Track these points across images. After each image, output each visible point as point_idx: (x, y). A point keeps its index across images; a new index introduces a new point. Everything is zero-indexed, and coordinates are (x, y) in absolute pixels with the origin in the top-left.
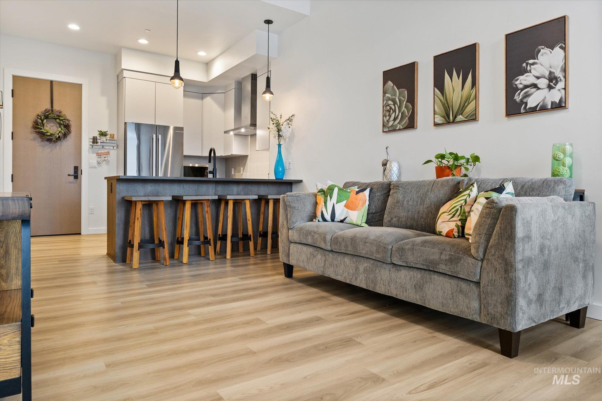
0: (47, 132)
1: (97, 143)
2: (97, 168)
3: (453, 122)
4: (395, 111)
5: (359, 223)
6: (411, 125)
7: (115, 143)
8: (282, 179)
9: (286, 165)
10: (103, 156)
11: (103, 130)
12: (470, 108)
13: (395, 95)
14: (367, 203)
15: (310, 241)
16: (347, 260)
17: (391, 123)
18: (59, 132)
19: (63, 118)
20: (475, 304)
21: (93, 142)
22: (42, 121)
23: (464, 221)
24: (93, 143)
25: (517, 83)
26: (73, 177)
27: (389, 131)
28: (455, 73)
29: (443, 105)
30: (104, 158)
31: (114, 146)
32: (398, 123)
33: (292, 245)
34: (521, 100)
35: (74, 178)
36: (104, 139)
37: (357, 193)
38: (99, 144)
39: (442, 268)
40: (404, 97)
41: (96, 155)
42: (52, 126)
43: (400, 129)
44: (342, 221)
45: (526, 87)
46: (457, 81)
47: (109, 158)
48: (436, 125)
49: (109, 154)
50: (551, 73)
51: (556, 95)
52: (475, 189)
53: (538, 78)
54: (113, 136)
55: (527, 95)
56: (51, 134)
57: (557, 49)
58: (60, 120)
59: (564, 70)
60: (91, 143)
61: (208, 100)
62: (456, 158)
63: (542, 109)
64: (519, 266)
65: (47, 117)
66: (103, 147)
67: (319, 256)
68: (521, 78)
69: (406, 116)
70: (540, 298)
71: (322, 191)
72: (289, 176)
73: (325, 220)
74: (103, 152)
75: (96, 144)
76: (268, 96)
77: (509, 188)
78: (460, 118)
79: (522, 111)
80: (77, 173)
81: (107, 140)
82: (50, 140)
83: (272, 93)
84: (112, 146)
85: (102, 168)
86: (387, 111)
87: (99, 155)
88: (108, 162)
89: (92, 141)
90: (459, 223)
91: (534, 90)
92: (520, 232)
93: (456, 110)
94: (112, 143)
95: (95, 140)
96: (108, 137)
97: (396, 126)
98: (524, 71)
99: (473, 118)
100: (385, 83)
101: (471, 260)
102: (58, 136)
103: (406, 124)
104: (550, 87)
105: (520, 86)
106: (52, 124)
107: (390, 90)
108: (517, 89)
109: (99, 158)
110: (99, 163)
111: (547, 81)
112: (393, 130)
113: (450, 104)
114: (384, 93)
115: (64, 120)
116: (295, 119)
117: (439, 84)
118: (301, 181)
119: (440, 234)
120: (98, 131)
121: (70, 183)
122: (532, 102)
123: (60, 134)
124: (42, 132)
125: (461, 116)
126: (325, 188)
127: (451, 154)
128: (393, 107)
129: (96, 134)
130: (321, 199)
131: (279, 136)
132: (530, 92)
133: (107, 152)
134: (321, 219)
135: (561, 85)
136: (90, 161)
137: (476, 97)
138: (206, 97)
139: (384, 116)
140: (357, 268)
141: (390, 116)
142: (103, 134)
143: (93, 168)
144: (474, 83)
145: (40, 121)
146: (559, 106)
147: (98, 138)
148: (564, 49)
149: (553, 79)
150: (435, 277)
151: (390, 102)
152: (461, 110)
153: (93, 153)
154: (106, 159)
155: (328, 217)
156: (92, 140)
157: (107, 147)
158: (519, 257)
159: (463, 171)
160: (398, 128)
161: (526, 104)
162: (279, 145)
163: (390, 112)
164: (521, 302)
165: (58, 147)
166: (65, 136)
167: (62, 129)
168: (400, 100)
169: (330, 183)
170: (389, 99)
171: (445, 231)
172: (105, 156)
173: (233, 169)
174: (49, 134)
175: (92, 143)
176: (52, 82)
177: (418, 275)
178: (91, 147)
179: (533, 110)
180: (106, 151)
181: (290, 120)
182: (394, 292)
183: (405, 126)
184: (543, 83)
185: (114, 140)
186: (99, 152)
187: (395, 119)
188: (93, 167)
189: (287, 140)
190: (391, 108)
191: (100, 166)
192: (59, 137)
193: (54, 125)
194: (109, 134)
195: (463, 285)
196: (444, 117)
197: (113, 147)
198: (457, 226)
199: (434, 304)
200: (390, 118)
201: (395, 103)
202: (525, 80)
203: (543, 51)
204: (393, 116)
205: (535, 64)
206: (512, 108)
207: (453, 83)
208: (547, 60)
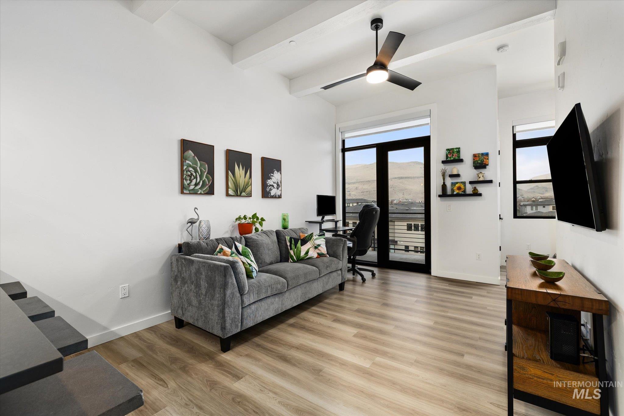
3: (240, 196)
4: (196, 177)
6: (211, 192)
12: (248, 190)
13: (197, 165)
17: (192, 187)
25: (268, 182)
27: (190, 193)
28: (241, 166)
29: (234, 183)
32: (199, 188)
34: (269, 191)
40: (205, 169)
43: (201, 194)
45: (270, 185)
46: (242, 172)
48: (229, 195)
50: (278, 182)
51: (278, 193)
53: (274, 183)
55: (271, 190)
57: (279, 172)
59: (281, 182)
63: (274, 197)
68: (269, 180)
69: (207, 185)
78: (243, 194)
79: (269, 197)
86: (188, 176)
91: (273, 188)
93: (241, 189)
97: (198, 190)
98: (270, 178)
99: (249, 195)
103: (207, 191)
104: (278, 189)
105: (269, 185)
107: (191, 158)
108: (267, 186)
111: (276, 185)
112: (193, 192)
113: (238, 184)
114: (184, 158)
117: (231, 169)
122: (272, 194)
125: (244, 193)
128: (194, 174)
132: (272, 189)
135: (280, 189)
137: (251, 184)
141: (191, 181)
144: (250, 176)
146: (280, 197)
148: (281, 174)
149: (278, 185)
151: (191, 169)
152: (244, 190)
160: (199, 193)
161: (270, 193)
163: (191, 177)
168: (201, 170)
179: (273, 197)
183: (205, 192)
184: (275, 185)
187: (196, 185)
190: (192, 174)
196: (234, 191)
200: (191, 183)
201: (196, 171)
202: (270, 182)
203: (276, 172)
204: (194, 181)
205: (273, 176)
206: (266, 194)
207: (239, 171)
208: (276, 177)
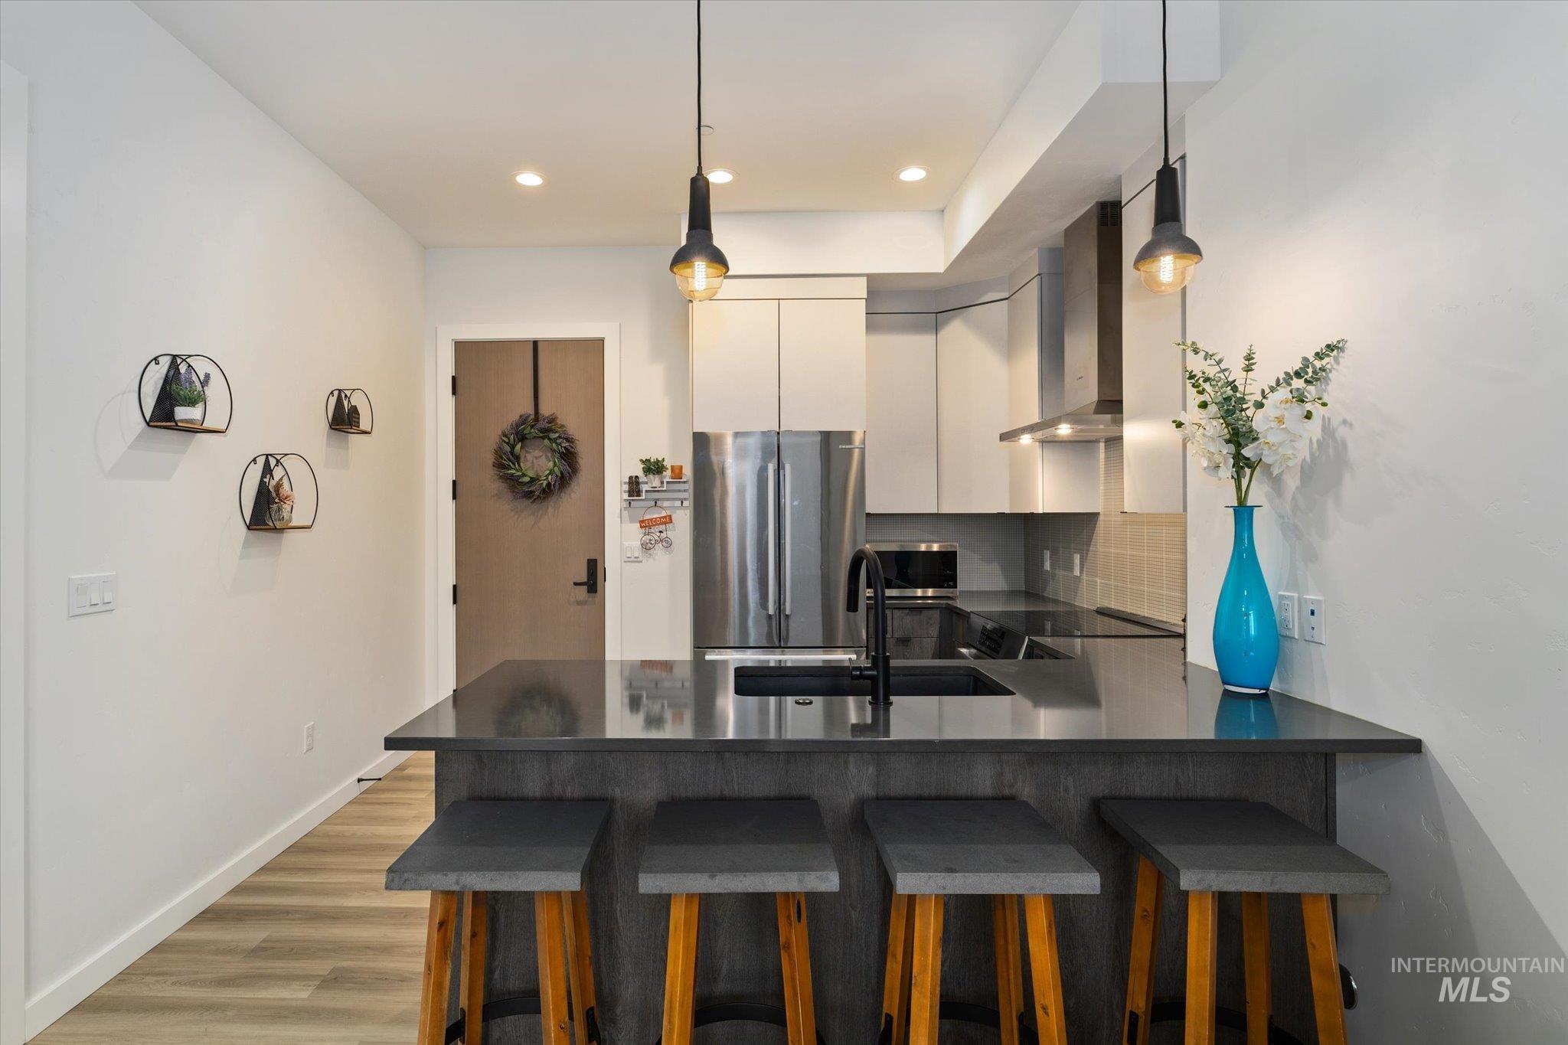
0: (524, 475)
1: (639, 494)
2: (641, 562)
7: (685, 491)
10: (657, 529)
11: (653, 457)
18: (548, 472)
19: (557, 435)
21: (631, 493)
22: (513, 447)
24: (629, 496)
26: (585, 588)
30: (658, 534)
31: (685, 499)
35: (588, 592)
36: (655, 481)
38: (644, 498)
41: (639, 525)
42: (536, 458)
47: (670, 534)
49: (671, 522)
54: (677, 471)
56: (531, 478)
58: (549, 439)
60: (626, 496)
61: (956, 330)
65: (522, 438)
66: (656, 502)
74: (656, 519)
75: (635, 498)
80: (593, 579)
81: (662, 483)
82: (529, 495)
84: (680, 499)
85: (654, 560)
87: (645, 527)
88: (668, 544)
89: (627, 489)
94: (679, 491)
95: (634, 487)
96: (668, 473)
102: (545, 483)
106: (537, 453)
109: (645, 535)
110: (646, 547)
115: (559, 441)
120: (641, 460)
121: (579, 603)
123: (550, 477)
124: (512, 475)
129: (638, 470)
133: (665, 517)
136: (626, 544)
138: (946, 322)
142: (654, 468)
143: (632, 562)
145: (507, 448)
147: (642, 478)
153: (632, 521)
154: (663, 535)
156: (626, 487)
157: (666, 504)
165: (550, 510)
166: (564, 481)
167: (555, 465)
172: (662, 528)
173: (1047, 554)
174: (527, 479)
175: (627, 494)
176: (535, 343)
178: (625, 504)
180: (664, 514)
185: (685, 482)
186: (647, 517)
188: (633, 559)
191: (650, 555)
192: (549, 484)
193: (541, 454)
194: (669, 467)
197: (682, 502)
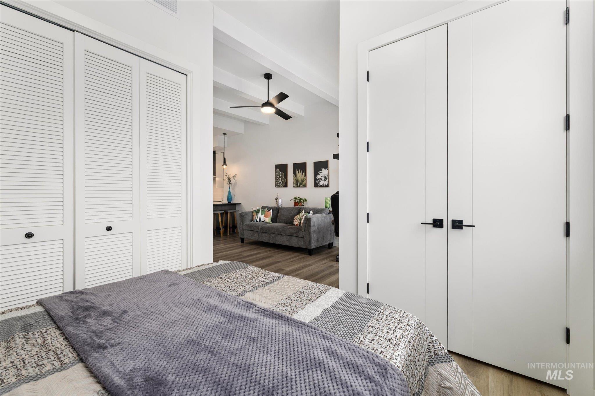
3: (299, 186)
5: (269, 222)
6: (285, 186)
8: (231, 202)
9: (233, 196)
12: (304, 183)
13: (280, 174)
14: (271, 215)
15: (252, 229)
16: (266, 235)
17: (278, 184)
20: (303, 243)
23: (300, 221)
28: (299, 171)
29: (296, 180)
33: (245, 231)
37: (268, 211)
39: (295, 235)
43: (282, 187)
44: (263, 222)
45: (319, 179)
48: (294, 187)
50: (325, 176)
51: (326, 183)
52: (303, 212)
53: (322, 177)
55: (319, 182)
57: (326, 169)
59: (328, 176)
62: (300, 199)
63: (323, 186)
64: (312, 233)
67: (256, 234)
68: (318, 176)
69: (284, 182)
70: (318, 240)
71: (255, 211)
72: (234, 201)
73: (257, 221)
76: (225, 166)
77: (311, 212)
78: (301, 186)
79: (318, 186)
83: (226, 165)
86: (277, 180)
90: (299, 222)
91: (321, 180)
92: (312, 224)
93: (300, 183)
97: (280, 185)
98: (319, 174)
99: (305, 186)
100: (276, 169)
101: (301, 232)
104: (325, 180)
105: (318, 179)
107: (278, 172)
108: (317, 179)
112: (279, 186)
113: (298, 180)
114: (276, 173)
116: (236, 176)
117: (295, 173)
118: (240, 203)
119: (294, 225)
122: (321, 184)
126: (256, 209)
127: (299, 198)
130: (255, 214)
131: (230, 183)
134: (256, 221)
135: (327, 180)
137: (306, 180)
139: (276, 181)
140: (270, 237)
141: (278, 182)
144: (305, 175)
146: (327, 186)
148: (328, 170)
149: (325, 178)
150: (293, 237)
151: (278, 177)
152: (301, 183)
155: (258, 220)
158: (312, 230)
159: (302, 204)
161: (319, 184)
162: (229, 188)
164: (313, 241)
168: (282, 176)
169: (258, 208)
170: (277, 175)
171: (296, 224)
177: (288, 237)
179: (321, 186)
181: (234, 176)
182: (281, 243)
184: (323, 179)
187: (280, 183)
189: (233, 185)
195: (300, 239)
196: (296, 184)
198: (299, 223)
199: (293, 245)
201: (280, 177)
202: (319, 177)
203: (323, 169)
204: (279, 181)
205: (321, 172)
206: (316, 185)
207: (299, 174)
208: (324, 172)
